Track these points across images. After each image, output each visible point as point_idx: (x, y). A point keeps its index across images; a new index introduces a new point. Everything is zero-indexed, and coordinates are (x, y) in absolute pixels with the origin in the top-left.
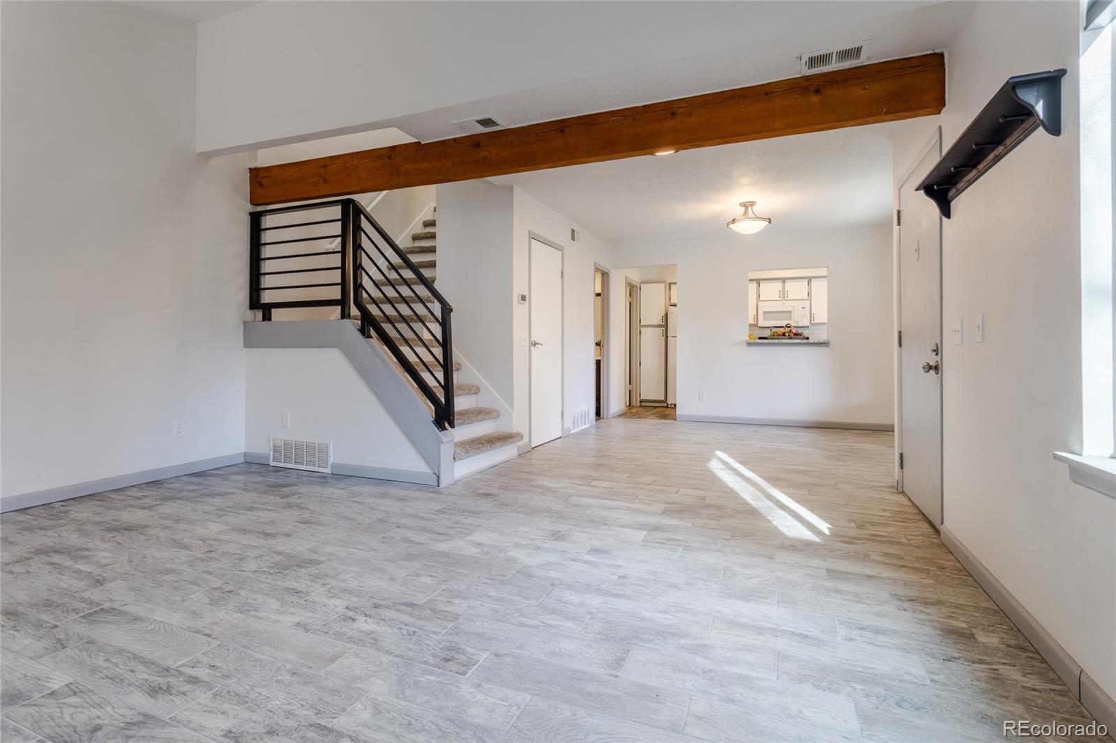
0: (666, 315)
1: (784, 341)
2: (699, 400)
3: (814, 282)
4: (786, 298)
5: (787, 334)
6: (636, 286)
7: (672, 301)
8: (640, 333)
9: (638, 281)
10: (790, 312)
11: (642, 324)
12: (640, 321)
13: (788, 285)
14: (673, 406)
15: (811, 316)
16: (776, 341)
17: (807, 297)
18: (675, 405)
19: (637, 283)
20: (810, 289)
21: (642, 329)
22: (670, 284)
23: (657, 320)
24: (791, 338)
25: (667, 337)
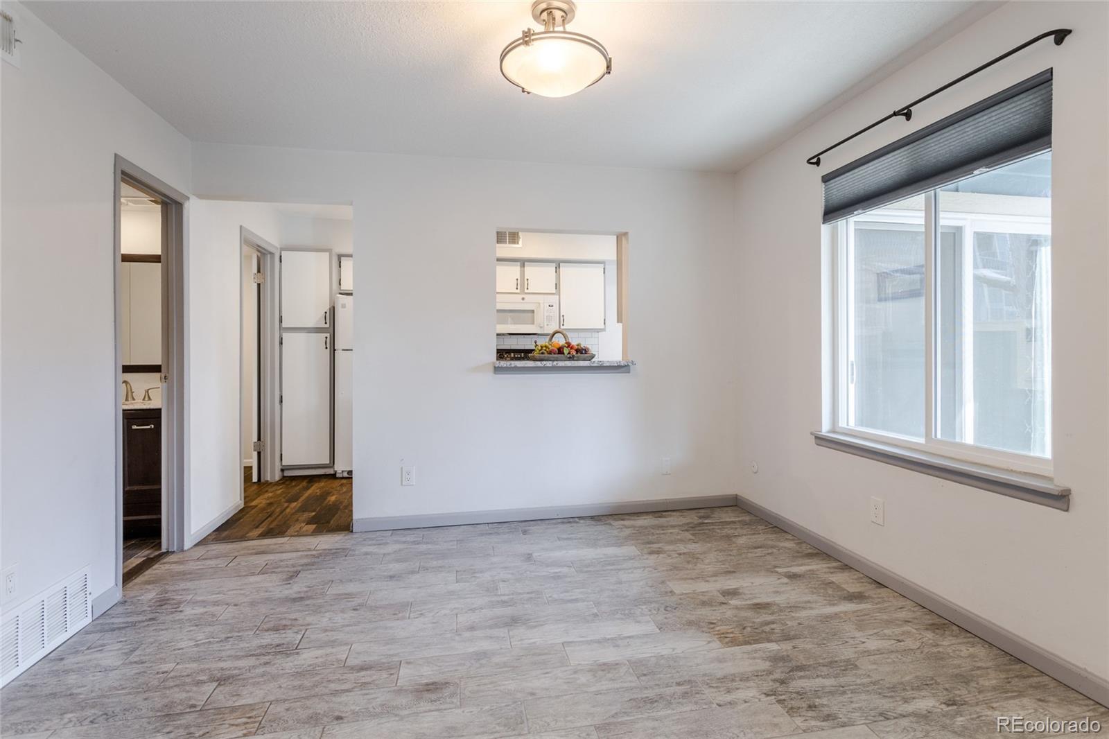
0: (333, 310)
1: (561, 364)
2: (402, 484)
3: (564, 269)
4: (526, 291)
5: (566, 351)
6: (271, 253)
7: (343, 287)
8: (281, 343)
9: (278, 245)
10: (533, 311)
11: (284, 325)
12: (281, 321)
13: (530, 270)
14: (345, 475)
15: (561, 319)
16: (549, 364)
17: (554, 291)
18: (350, 472)
19: (277, 248)
20: (558, 278)
21: (285, 336)
22: (340, 257)
23: (314, 318)
24: (571, 358)
25: (333, 351)
